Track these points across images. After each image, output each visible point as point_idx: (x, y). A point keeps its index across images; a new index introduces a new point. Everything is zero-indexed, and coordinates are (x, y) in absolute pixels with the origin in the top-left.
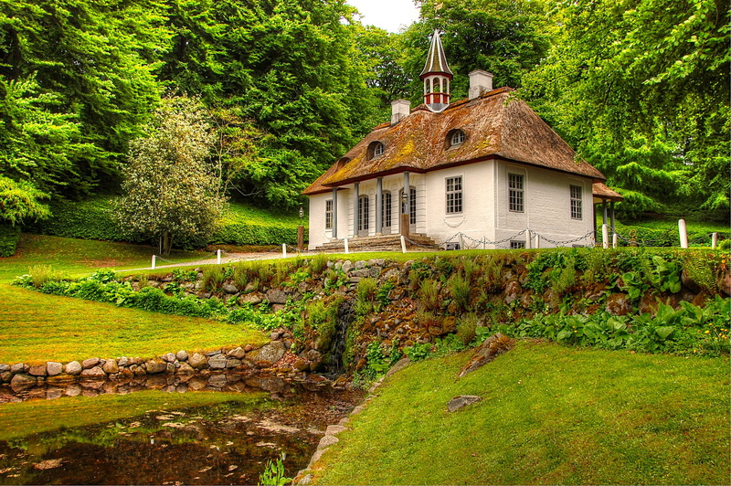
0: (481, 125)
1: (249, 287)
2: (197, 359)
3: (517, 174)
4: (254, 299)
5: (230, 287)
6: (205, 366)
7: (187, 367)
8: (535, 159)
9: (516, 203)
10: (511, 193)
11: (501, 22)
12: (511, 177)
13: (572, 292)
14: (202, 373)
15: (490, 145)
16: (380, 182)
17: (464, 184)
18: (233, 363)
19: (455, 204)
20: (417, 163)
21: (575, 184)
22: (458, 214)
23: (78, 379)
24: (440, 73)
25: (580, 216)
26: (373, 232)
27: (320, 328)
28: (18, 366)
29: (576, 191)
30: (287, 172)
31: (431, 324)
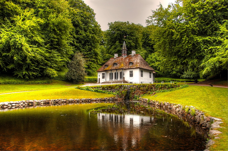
0: (135, 61)
1: (109, 89)
2: (108, 98)
3: (142, 70)
4: (110, 91)
5: (106, 89)
6: (109, 99)
7: (107, 99)
8: (145, 68)
9: (142, 76)
10: (141, 74)
11: (128, 32)
12: (141, 71)
13: (161, 88)
14: (109, 100)
15: (138, 66)
16: (117, 71)
17: (133, 72)
18: (112, 99)
19: (131, 75)
20: (124, 68)
21: (150, 72)
22: (132, 77)
23: (96, 101)
24: (126, 50)
25: (151, 77)
26: (114, 79)
27: (124, 94)
28: (89, 99)
29: (150, 73)
30: (90, 66)
31: (143, 92)
